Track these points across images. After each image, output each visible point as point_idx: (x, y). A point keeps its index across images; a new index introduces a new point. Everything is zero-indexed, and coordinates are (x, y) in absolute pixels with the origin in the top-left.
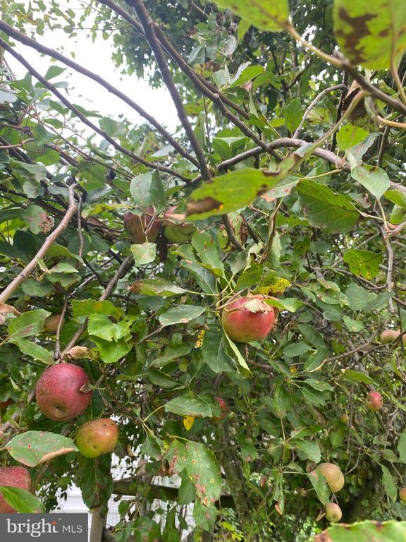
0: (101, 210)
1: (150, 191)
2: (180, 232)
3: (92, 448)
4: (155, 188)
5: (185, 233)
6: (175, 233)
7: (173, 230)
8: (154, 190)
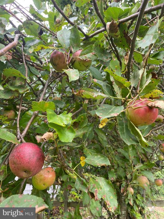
0: (40, 49)
1: (70, 39)
2: (83, 64)
3: (42, 185)
4: (73, 37)
5: (86, 65)
6: (80, 65)
7: (79, 63)
8: (72, 38)
